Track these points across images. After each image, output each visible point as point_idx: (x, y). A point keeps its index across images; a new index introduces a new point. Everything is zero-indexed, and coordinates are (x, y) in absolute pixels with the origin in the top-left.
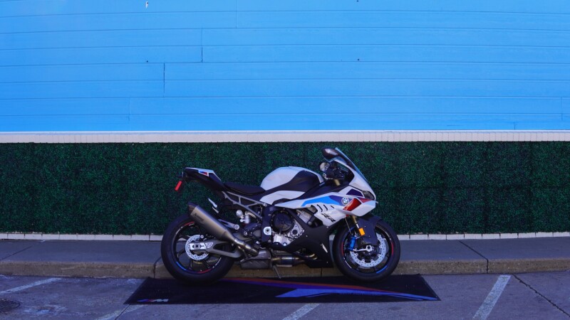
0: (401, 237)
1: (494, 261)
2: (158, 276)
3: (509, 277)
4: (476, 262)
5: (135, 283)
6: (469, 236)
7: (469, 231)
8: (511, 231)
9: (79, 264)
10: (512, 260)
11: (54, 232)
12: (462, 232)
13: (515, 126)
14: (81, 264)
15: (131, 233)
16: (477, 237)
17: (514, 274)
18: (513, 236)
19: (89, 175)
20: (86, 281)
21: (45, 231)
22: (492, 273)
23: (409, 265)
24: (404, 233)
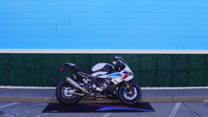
0: (142, 88)
1: (175, 97)
2: (53, 102)
3: (181, 103)
4: (169, 98)
5: (45, 105)
6: (166, 88)
7: (166, 86)
8: (182, 86)
9: (25, 98)
10: (182, 97)
11: (16, 86)
12: (164, 87)
13: (183, 48)
14: (26, 98)
15: (44, 86)
16: (170, 88)
17: (182, 102)
18: (183, 88)
19: (29, 65)
20: (27, 104)
21: (13, 85)
22: (174, 102)
23: (145, 99)
24: (143, 87)
